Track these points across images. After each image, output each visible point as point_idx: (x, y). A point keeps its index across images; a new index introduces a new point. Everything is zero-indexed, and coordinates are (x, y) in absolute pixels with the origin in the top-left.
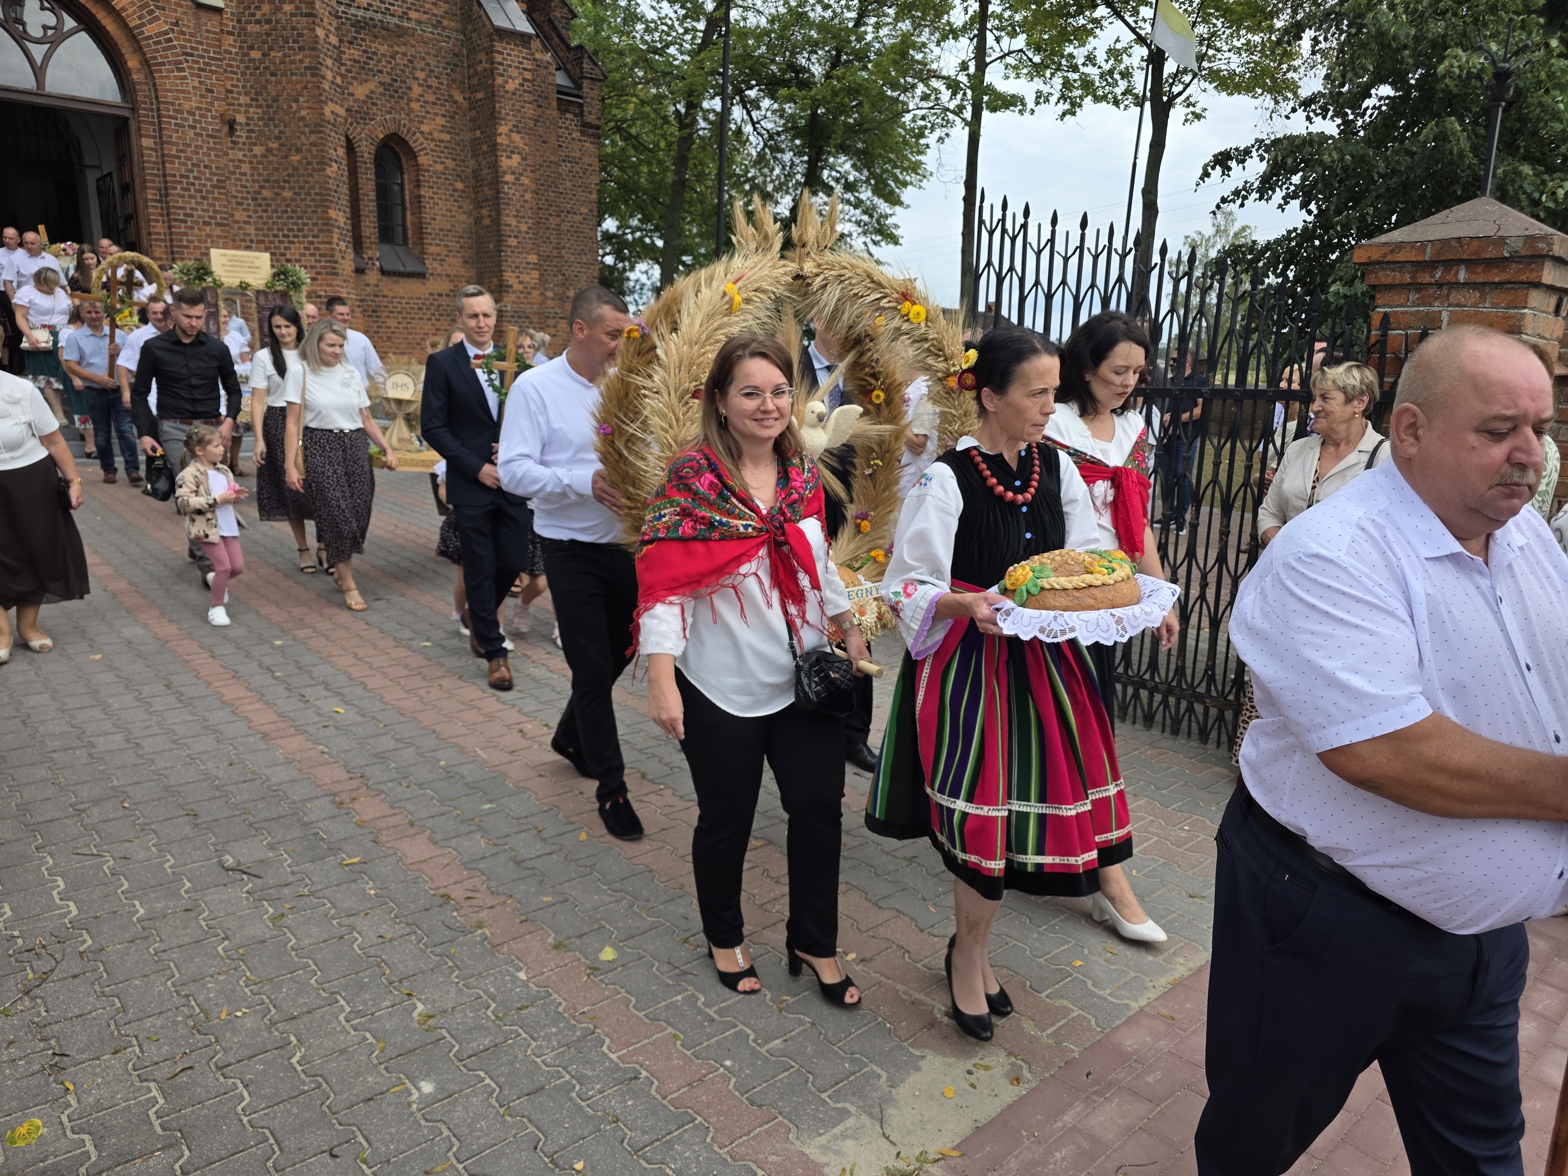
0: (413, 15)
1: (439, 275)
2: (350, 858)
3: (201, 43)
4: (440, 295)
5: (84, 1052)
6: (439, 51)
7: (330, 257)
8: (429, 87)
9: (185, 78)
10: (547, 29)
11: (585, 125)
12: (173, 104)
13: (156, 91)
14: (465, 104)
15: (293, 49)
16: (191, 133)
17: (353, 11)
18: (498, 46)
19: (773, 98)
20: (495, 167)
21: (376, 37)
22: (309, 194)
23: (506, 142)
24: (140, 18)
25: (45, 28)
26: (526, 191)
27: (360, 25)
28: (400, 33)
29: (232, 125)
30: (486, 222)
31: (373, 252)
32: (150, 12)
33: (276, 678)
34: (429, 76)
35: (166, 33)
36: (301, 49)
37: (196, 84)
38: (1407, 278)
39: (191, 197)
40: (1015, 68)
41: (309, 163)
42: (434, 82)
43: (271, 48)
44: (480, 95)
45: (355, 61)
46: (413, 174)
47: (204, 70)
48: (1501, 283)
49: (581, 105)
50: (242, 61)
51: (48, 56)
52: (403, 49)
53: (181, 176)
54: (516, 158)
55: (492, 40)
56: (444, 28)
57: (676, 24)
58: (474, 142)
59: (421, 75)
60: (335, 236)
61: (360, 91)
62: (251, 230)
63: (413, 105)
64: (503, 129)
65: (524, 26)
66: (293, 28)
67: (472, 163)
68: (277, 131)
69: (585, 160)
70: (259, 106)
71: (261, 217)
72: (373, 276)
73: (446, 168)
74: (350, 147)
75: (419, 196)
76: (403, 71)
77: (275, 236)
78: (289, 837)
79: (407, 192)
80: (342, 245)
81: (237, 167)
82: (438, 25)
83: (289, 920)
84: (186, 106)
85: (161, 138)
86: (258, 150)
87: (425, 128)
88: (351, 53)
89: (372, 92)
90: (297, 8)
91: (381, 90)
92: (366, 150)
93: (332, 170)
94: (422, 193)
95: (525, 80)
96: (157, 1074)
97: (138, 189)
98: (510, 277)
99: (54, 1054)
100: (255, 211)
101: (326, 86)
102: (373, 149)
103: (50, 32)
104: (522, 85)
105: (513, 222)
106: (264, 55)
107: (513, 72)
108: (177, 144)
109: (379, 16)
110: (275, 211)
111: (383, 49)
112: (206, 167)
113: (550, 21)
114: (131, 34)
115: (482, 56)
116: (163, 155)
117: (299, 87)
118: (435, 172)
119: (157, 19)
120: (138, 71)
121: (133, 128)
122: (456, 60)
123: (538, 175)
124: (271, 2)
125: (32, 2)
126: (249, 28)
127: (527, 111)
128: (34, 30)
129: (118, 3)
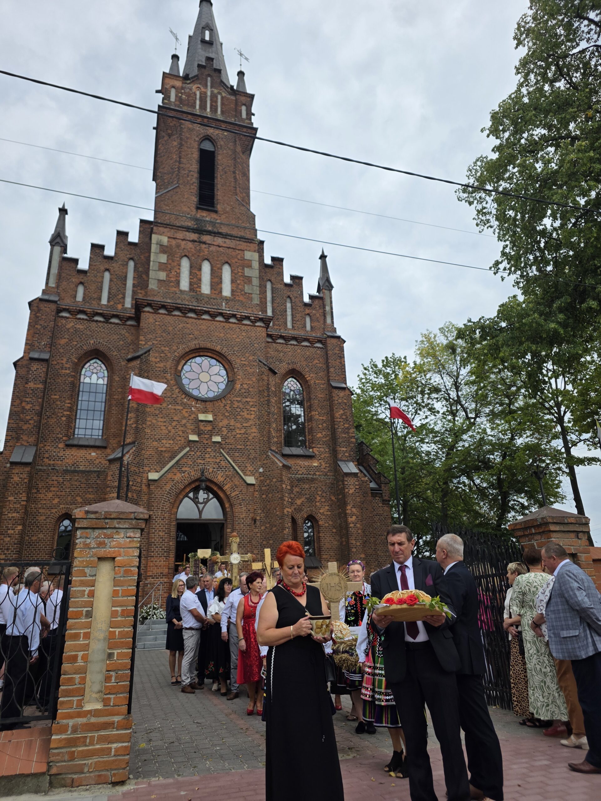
0: (317, 473)
3: (248, 496)
6: (326, 484)
8: (323, 496)
9: (242, 508)
11: (383, 501)
12: (238, 517)
13: (233, 513)
14: (336, 500)
15: (276, 493)
16: (242, 525)
17: (297, 476)
18: (346, 479)
20: (346, 522)
21: (305, 483)
22: (278, 541)
23: (350, 512)
24: (230, 491)
25: (204, 499)
26: (358, 529)
27: (299, 480)
28: (313, 480)
29: (255, 521)
30: (344, 543)
32: (234, 489)
34: (323, 493)
35: (238, 495)
36: (278, 492)
37: (245, 509)
43: (269, 494)
44: (340, 497)
45: (297, 492)
46: (318, 528)
47: (248, 504)
50: (260, 499)
51: (203, 508)
52: (313, 485)
54: (354, 517)
55: (344, 477)
56: (328, 476)
58: (339, 513)
59: (320, 493)
61: (299, 502)
63: (317, 504)
64: (349, 507)
65: (355, 470)
66: (276, 486)
67: (339, 521)
68: (269, 521)
69: (385, 514)
70: (264, 513)
73: (329, 525)
74: (295, 522)
75: (320, 536)
76: (314, 493)
79: (315, 536)
81: (256, 535)
82: (326, 475)
84: (242, 517)
85: (233, 528)
86: (263, 528)
87: (321, 511)
88: (296, 490)
89: (303, 501)
90: (277, 480)
91: (306, 500)
92: (301, 522)
93: (286, 531)
95: (356, 489)
97: (225, 547)
101: (285, 503)
102: (303, 521)
104: (355, 491)
105: (354, 542)
106: (266, 496)
107: (352, 487)
108: (238, 530)
109: (306, 476)
111: (307, 487)
112: (246, 536)
113: (369, 465)
114: (228, 497)
115: (341, 483)
117: (277, 505)
118: (325, 527)
119: (235, 491)
120: (228, 507)
121: (225, 526)
122: (332, 486)
123: (364, 522)
124: (270, 479)
125: (201, 492)
126: (263, 488)
127: (358, 499)
128: (201, 500)
129: (224, 488)
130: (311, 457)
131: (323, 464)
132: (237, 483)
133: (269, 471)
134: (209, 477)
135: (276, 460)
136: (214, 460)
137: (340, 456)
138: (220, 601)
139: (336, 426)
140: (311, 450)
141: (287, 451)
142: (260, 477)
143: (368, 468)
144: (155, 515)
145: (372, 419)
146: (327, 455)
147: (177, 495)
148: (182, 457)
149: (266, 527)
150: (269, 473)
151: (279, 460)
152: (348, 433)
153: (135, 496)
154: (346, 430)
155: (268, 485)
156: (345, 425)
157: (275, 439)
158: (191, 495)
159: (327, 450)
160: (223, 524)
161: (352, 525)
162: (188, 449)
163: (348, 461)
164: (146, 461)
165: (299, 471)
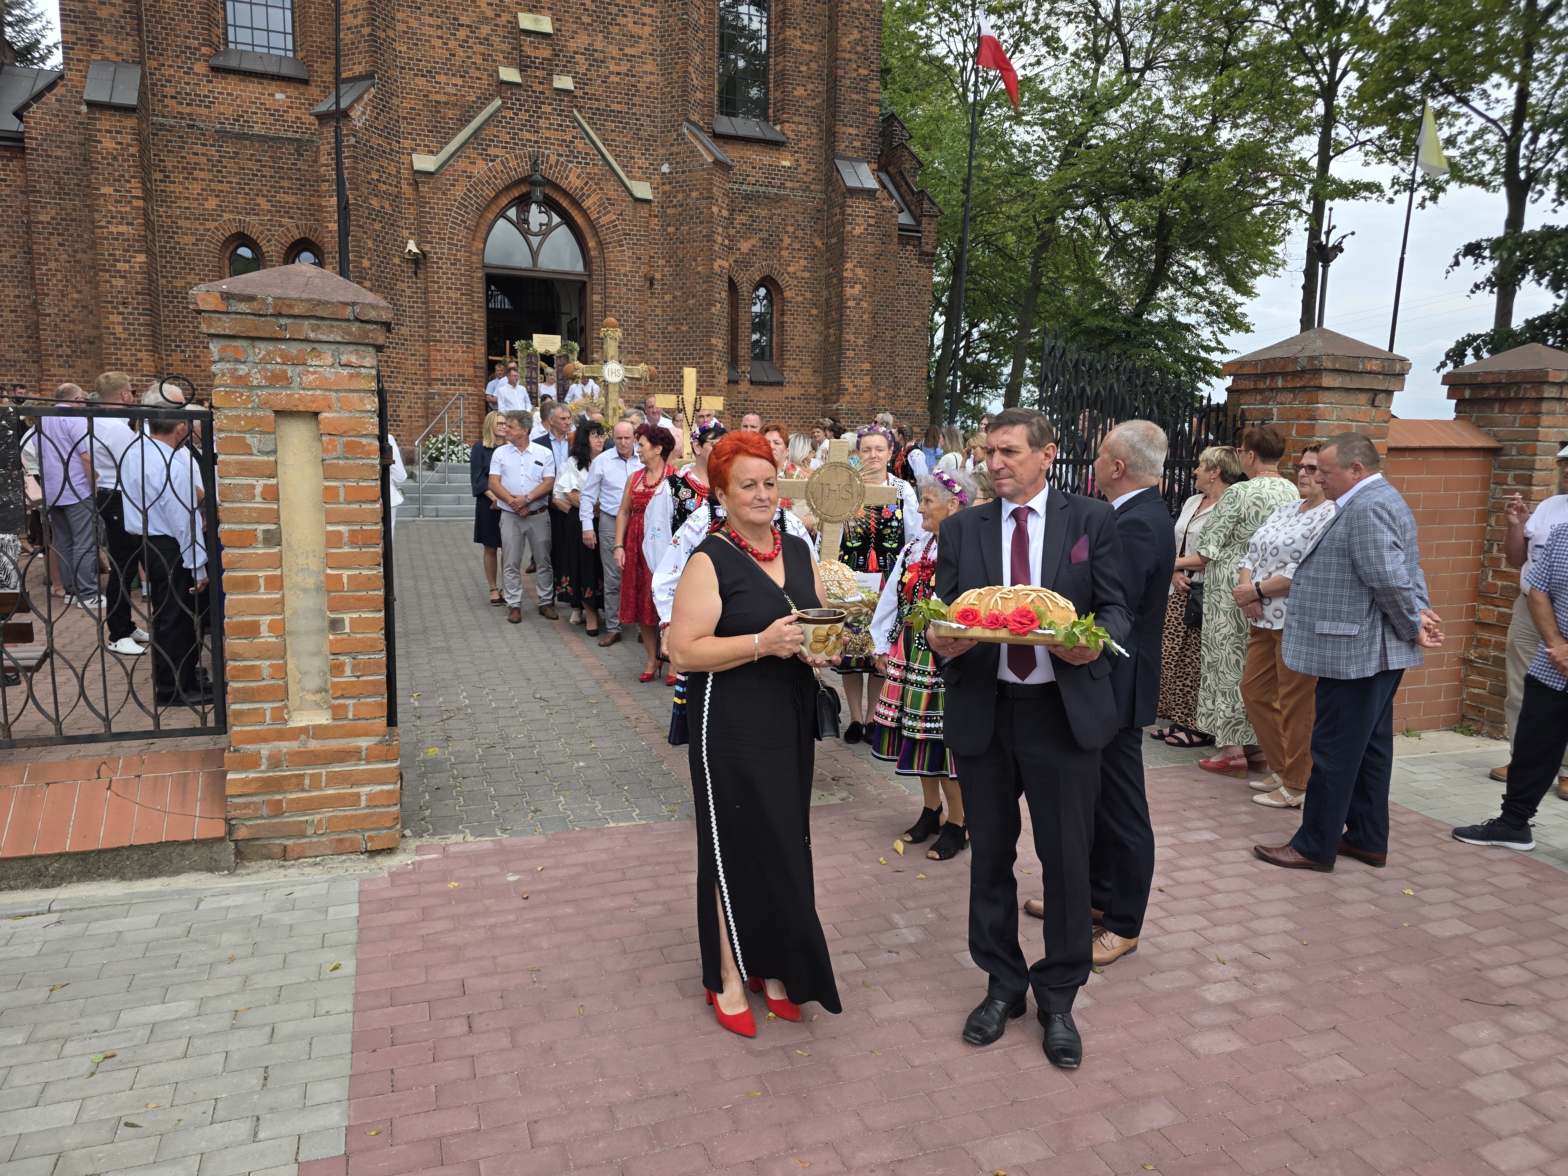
0: (788, 184)
1: (794, 383)
3: (636, 226)
4: (793, 398)
6: (806, 210)
7: (712, 372)
8: (796, 237)
9: (624, 251)
11: (922, 254)
12: (614, 270)
13: (604, 261)
14: (823, 248)
15: (696, 223)
16: (625, 289)
17: (744, 187)
18: (849, 202)
20: (841, 295)
21: (759, 204)
22: (698, 327)
23: (851, 276)
24: (598, 213)
25: (541, 225)
26: (864, 313)
27: (748, 197)
28: (777, 200)
29: (651, 281)
30: (832, 339)
31: (745, 367)
32: (605, 208)
34: (797, 229)
35: (614, 221)
36: (701, 223)
37: (631, 255)
41: (700, 305)
42: (800, 233)
43: (681, 224)
44: (834, 241)
45: (743, 224)
46: (781, 305)
47: (637, 244)
50: (662, 235)
51: (541, 244)
52: (778, 211)
54: (858, 287)
55: (845, 197)
56: (811, 192)
58: (828, 277)
59: (790, 229)
60: (716, 356)
61: (745, 246)
62: (659, 355)
63: (784, 253)
64: (849, 265)
65: (871, 183)
66: (697, 209)
67: (824, 293)
68: (681, 283)
69: (921, 282)
70: (671, 266)
71: (666, 346)
72: (744, 386)
73: (805, 299)
74: (734, 289)
75: (783, 322)
76: (777, 228)
77: (674, 359)
79: (776, 319)
80: (720, 364)
81: (653, 311)
82: (807, 189)
84: (623, 271)
85: (605, 294)
86: (668, 298)
87: (791, 269)
88: (741, 218)
89: (753, 246)
90: (701, 194)
91: (760, 243)
92: (746, 290)
93: (716, 309)
94: (788, 318)
95: (871, 225)
97: (589, 330)
98: (847, 383)
100: (663, 342)
101: (717, 247)
102: (752, 288)
103: (544, 227)
104: (866, 229)
105: (852, 338)
106: (676, 229)
107: (860, 220)
108: (615, 298)
109: (763, 189)
110: (675, 341)
111: (764, 213)
112: (632, 312)
113: (901, 173)
114: (592, 224)
115: (837, 210)
116: (605, 306)
117: (698, 250)
118: (796, 303)
119: (609, 212)
120: (595, 249)
121: (589, 288)
122: (818, 215)
123: (877, 298)
124: (684, 191)
125: (534, 208)
126: (668, 211)
127: (871, 249)
128: (534, 227)
129: (585, 205)
130: (776, 145)
131: (803, 162)
132: (612, 194)
133: (684, 172)
134: (552, 174)
135: (700, 147)
136: (558, 135)
137: (842, 147)
138: (580, 469)
139: (840, 72)
140: (778, 128)
141: (724, 125)
142: (663, 184)
143: (898, 178)
144: (436, 253)
145: (917, 57)
146: (813, 143)
147: (482, 212)
148: (486, 122)
149: (675, 297)
150: (683, 177)
151: (707, 148)
152: (865, 91)
153: (387, 206)
154: (862, 84)
155: (681, 205)
156: (861, 71)
157: (699, 95)
158: (512, 213)
159: (814, 130)
160: (585, 283)
161: (851, 303)
162: (498, 102)
163: (858, 160)
164: (403, 125)
165: (748, 176)
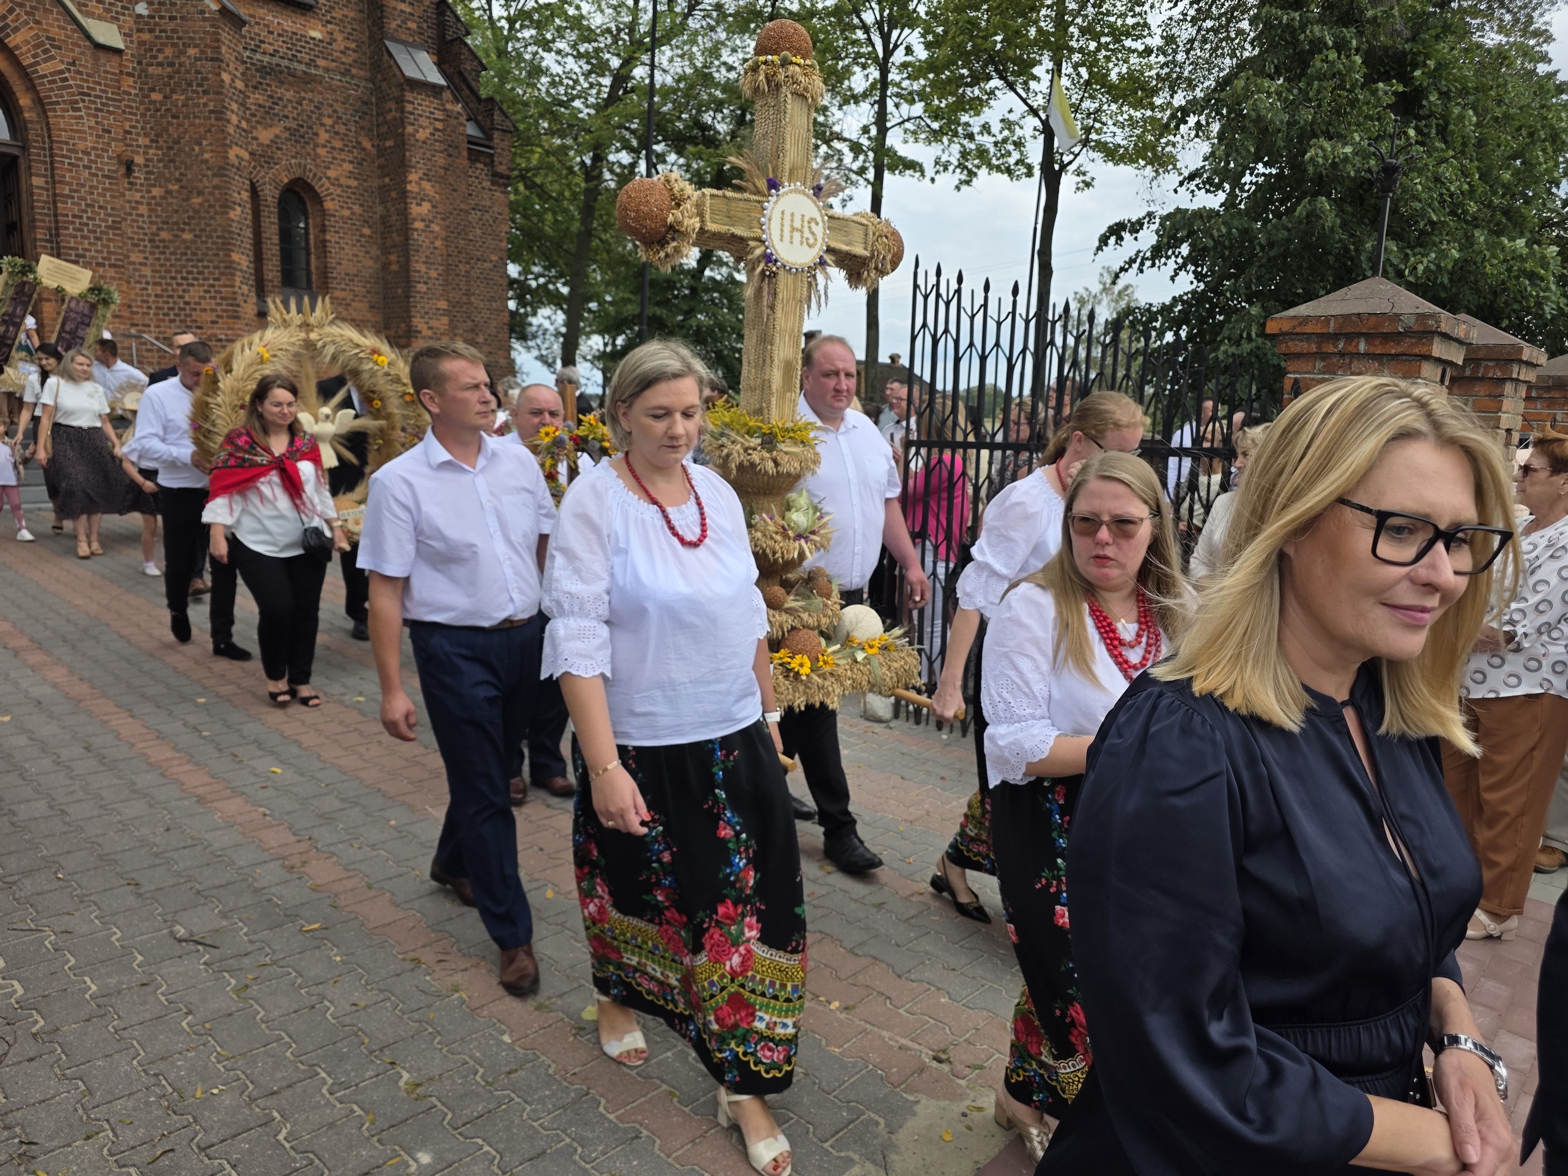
0: (321, 62)
2: (310, 923)
3: (99, 84)
5: (53, 1140)
6: (347, 99)
7: (233, 301)
8: (337, 133)
9: (81, 117)
10: (457, 80)
11: (495, 175)
12: (67, 143)
13: (49, 130)
14: (374, 151)
15: (196, 92)
16: (86, 173)
17: (258, 56)
18: (409, 96)
19: (680, 153)
20: (404, 214)
21: (282, 83)
22: (209, 237)
23: (416, 190)
24: (35, 56)
26: (436, 238)
27: (265, 71)
28: (307, 80)
30: (394, 267)
31: (275, 295)
32: (46, 51)
33: (205, 738)
34: (336, 123)
35: (61, 72)
36: (205, 92)
37: (93, 124)
38: (1314, 348)
39: (84, 237)
40: (914, 133)
41: (210, 206)
42: (342, 129)
43: (173, 91)
44: (389, 143)
45: (260, 106)
46: (318, 219)
47: (101, 110)
48: (1397, 355)
49: (491, 156)
50: (141, 103)
52: (310, 95)
53: (74, 216)
54: (426, 207)
55: (403, 90)
56: (353, 77)
57: (581, 79)
58: (383, 189)
59: (328, 121)
60: (238, 280)
61: (265, 135)
62: (147, 272)
63: (320, 151)
64: (413, 177)
65: (436, 77)
66: (198, 72)
67: (380, 209)
68: (177, 174)
70: (160, 148)
71: (158, 259)
73: (353, 214)
74: (254, 191)
75: (325, 241)
76: (310, 117)
78: (241, 905)
79: (312, 237)
80: (244, 288)
81: (134, 208)
82: (346, 73)
83: (254, 990)
84: (81, 146)
85: (53, 177)
87: (331, 173)
88: (257, 97)
89: (277, 136)
90: (202, 52)
91: (287, 135)
92: (270, 195)
93: (236, 213)
94: (328, 237)
95: (437, 130)
96: (136, 1159)
97: (25, 228)
98: (419, 323)
99: (21, 1142)
100: (152, 253)
101: (231, 130)
102: (277, 194)
104: (433, 134)
105: (422, 268)
106: (165, 97)
107: (424, 122)
108: (70, 184)
109: (285, 63)
110: (172, 253)
112: (100, 207)
113: (460, 74)
115: (392, 105)
116: (55, 195)
117: (202, 130)
118: (342, 217)
119: (53, 58)
120: (30, 109)
122: (364, 108)
123: (449, 222)
124: (174, 45)
126: (151, 70)
127: (437, 160)
129: (10, 42)
130: (301, 7)
131: (339, 37)
132: (54, 31)
133: (172, 18)
137: (393, 25)
142: (139, 30)
146: (352, 14)
150: (171, 25)
160: (15, 158)
163: (413, 45)
165: (263, 42)
